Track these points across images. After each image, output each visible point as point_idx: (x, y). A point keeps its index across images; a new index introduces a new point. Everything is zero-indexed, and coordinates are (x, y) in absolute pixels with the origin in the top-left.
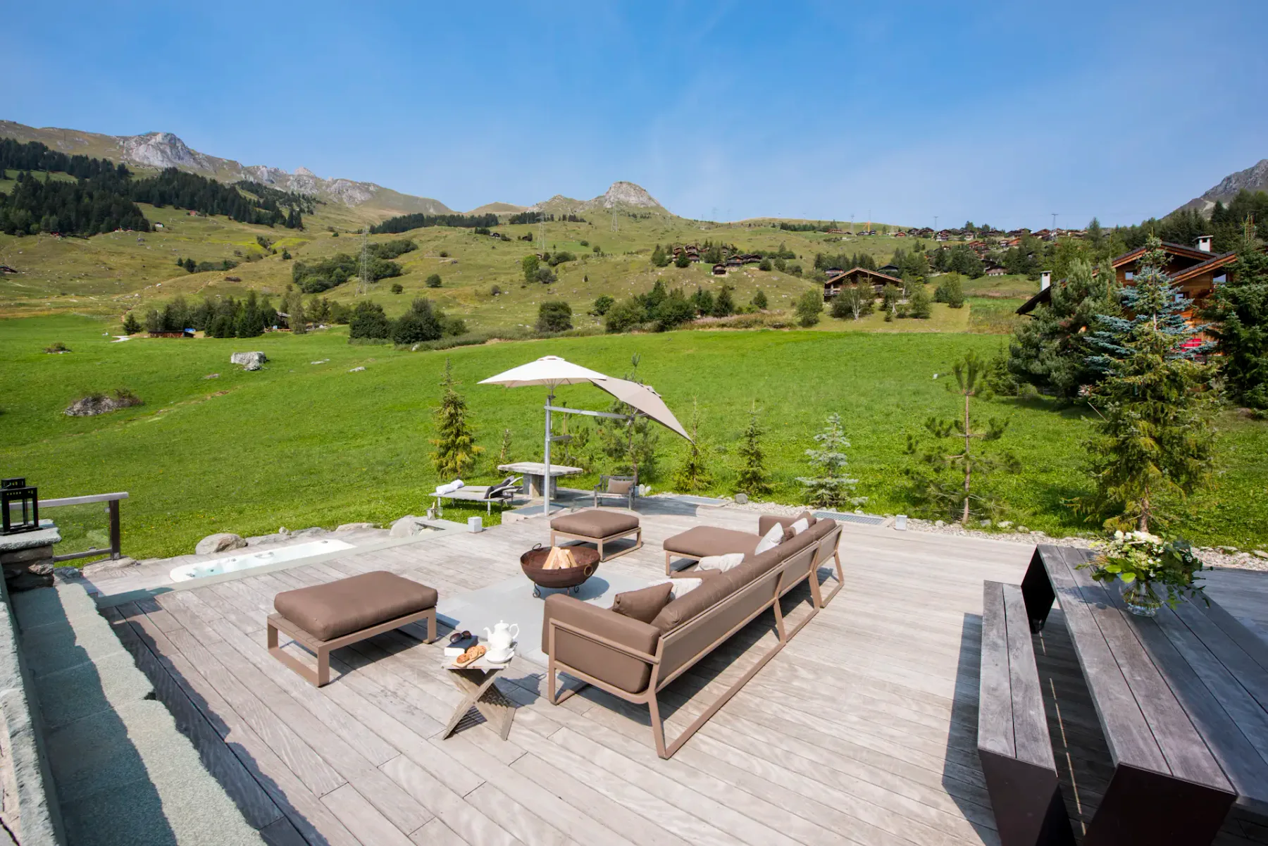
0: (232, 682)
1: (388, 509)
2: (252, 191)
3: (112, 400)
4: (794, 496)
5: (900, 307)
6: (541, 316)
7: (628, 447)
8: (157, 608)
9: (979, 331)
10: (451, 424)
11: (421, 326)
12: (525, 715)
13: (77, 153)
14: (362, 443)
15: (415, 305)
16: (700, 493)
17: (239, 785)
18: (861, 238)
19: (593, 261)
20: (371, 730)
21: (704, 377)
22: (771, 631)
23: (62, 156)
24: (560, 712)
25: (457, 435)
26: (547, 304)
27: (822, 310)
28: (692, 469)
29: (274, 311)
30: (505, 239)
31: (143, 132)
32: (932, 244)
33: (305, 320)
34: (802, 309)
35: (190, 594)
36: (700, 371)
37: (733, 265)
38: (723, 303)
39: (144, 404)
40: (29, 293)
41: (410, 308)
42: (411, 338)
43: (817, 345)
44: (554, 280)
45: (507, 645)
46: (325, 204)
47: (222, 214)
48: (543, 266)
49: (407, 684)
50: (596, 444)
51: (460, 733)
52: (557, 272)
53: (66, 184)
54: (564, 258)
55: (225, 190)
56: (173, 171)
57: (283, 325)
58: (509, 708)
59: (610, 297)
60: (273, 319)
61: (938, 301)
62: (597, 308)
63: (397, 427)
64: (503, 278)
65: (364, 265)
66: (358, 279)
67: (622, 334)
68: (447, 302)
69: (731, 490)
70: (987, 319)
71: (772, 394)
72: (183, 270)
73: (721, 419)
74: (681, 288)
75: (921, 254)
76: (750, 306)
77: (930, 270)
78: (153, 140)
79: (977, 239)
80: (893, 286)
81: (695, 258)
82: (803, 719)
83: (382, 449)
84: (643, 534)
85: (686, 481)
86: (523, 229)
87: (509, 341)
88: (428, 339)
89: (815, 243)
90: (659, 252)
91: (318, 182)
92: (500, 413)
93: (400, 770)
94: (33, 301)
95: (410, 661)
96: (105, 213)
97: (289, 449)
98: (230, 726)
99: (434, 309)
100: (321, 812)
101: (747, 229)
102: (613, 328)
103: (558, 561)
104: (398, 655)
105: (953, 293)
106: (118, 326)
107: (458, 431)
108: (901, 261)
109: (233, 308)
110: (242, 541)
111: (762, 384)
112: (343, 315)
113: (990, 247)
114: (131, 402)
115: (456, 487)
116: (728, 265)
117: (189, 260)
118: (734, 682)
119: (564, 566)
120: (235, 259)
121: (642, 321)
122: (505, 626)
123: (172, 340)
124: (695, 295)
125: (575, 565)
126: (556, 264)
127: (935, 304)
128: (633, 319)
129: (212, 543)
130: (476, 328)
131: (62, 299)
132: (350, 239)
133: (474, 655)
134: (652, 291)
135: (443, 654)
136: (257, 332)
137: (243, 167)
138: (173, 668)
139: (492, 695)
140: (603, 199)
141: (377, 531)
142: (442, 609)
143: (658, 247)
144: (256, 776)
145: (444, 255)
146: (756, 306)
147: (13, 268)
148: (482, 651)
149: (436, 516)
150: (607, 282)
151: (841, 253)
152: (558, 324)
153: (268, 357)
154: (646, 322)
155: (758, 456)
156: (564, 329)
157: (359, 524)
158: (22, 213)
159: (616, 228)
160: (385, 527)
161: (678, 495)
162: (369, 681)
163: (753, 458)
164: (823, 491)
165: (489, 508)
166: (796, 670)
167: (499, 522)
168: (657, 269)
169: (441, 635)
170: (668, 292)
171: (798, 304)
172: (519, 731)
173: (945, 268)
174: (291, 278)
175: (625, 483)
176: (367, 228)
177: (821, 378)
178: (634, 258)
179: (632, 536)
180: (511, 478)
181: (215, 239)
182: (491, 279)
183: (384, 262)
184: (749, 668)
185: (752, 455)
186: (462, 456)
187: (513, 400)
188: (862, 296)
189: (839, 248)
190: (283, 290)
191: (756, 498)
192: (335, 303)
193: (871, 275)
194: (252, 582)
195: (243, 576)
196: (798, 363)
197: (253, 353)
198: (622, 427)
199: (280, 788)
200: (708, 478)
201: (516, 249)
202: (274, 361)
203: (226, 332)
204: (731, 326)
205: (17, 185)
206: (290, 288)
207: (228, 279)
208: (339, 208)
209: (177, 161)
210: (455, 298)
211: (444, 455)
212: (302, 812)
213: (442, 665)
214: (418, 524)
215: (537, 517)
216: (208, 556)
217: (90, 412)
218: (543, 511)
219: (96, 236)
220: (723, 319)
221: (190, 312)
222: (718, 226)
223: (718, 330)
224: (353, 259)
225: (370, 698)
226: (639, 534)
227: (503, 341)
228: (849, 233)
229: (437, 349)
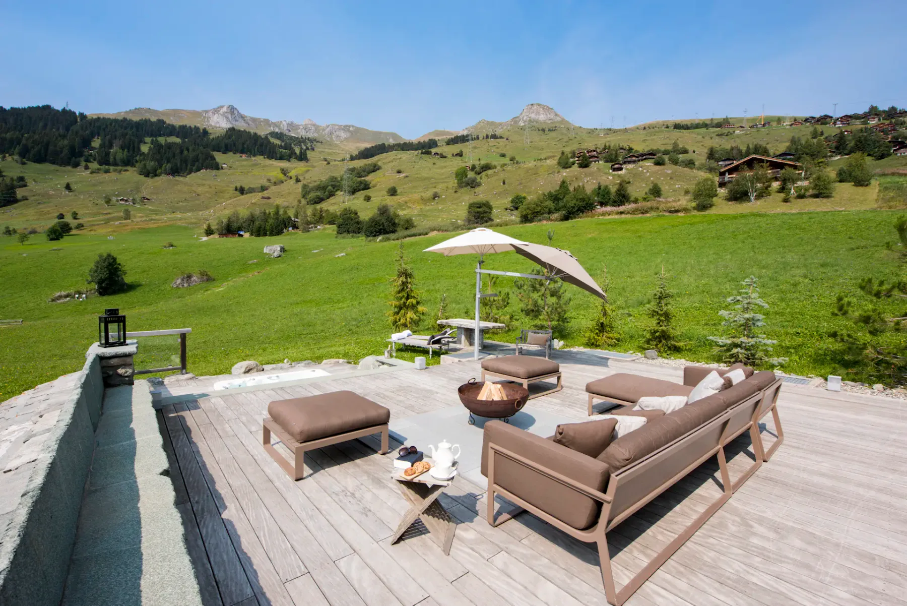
0: (235, 469)
1: (357, 350)
2: (278, 138)
3: (198, 277)
4: (705, 355)
5: (798, 189)
6: (469, 212)
7: (544, 308)
8: (197, 407)
9: (890, 207)
10: (403, 290)
11: (383, 223)
12: (466, 532)
13: (181, 124)
14: (343, 306)
15: (379, 209)
16: (610, 348)
17: (225, 557)
18: (754, 130)
19: (509, 168)
20: (332, 526)
21: (604, 256)
22: (710, 480)
23: (173, 127)
24: (497, 535)
25: (407, 298)
26: (474, 203)
27: (716, 195)
28: (602, 327)
29: (289, 218)
30: (443, 156)
31: (216, 107)
32: (831, 130)
33: (308, 223)
34: (697, 195)
35: (220, 399)
36: (601, 251)
37: (629, 162)
38: (620, 195)
39: (214, 280)
40: (156, 212)
41: (376, 211)
42: (377, 233)
43: (712, 226)
44: (479, 185)
45: (451, 464)
46: (322, 142)
47: (260, 155)
48: (471, 175)
49: (362, 487)
50: (516, 304)
51: (407, 541)
52: (481, 178)
53: (175, 143)
54: (487, 167)
55: (262, 139)
56: (232, 130)
57: (295, 227)
58: (451, 523)
59: (524, 195)
60: (289, 223)
61: (841, 181)
62: (512, 204)
63: (365, 295)
64: (441, 186)
65: (346, 184)
66: (342, 193)
67: (533, 223)
68: (401, 206)
69: (639, 347)
70: (899, 196)
71: (670, 268)
72: (238, 193)
73: (623, 289)
74: (583, 185)
75: (820, 140)
76: (645, 197)
77: (829, 154)
78: (221, 111)
79: (882, 121)
80: (791, 170)
81: (596, 159)
82: (775, 585)
83: (355, 310)
84: (562, 378)
85: (596, 337)
86: (456, 148)
87: (445, 233)
88: (388, 233)
89: (707, 138)
90: (564, 157)
91: (317, 128)
92: (438, 285)
93: (352, 567)
94: (157, 217)
95: (366, 467)
96: (196, 159)
97: (297, 309)
98: (227, 504)
99: (392, 210)
100: (284, 597)
101: (642, 132)
102: (526, 219)
103: (490, 393)
104: (358, 461)
105: (859, 173)
106: (202, 231)
107: (408, 295)
108: (797, 148)
109: (265, 216)
110: (260, 367)
111: (659, 260)
112: (332, 218)
113: (897, 128)
114: (208, 279)
115: (406, 335)
116: (625, 163)
117: (241, 187)
118: (680, 529)
119: (497, 398)
120: (267, 184)
121: (550, 212)
122: (447, 445)
123: (231, 239)
124: (595, 189)
125: (505, 398)
126: (481, 173)
127: (838, 184)
128: (542, 211)
129: (241, 367)
130: (421, 224)
131: (173, 215)
132: (337, 165)
133: (420, 470)
134: (558, 188)
135: (393, 465)
136: (279, 232)
137: (272, 123)
138: (198, 452)
139: (435, 510)
140: (517, 119)
141: (349, 365)
142: (394, 426)
143: (563, 153)
144: (238, 553)
145: (399, 172)
146: (652, 196)
147: (149, 198)
148: (427, 467)
149: (391, 356)
150: (521, 184)
151: (734, 145)
152: (483, 218)
153: (286, 248)
154: (553, 213)
155: (667, 316)
156: (487, 222)
157: (337, 360)
158: (152, 163)
159: (528, 141)
160: (355, 363)
161: (589, 349)
162: (334, 480)
163: (663, 318)
164: (739, 349)
165: (431, 353)
166: (752, 527)
167: (439, 363)
168: (562, 170)
169: (392, 448)
170: (571, 189)
171: (692, 191)
172: (459, 547)
173: (846, 152)
174: (300, 195)
175: (542, 336)
176: (348, 156)
177: (718, 254)
178: (542, 163)
179: (552, 380)
180: (448, 330)
181: (256, 171)
182: (432, 187)
183: (359, 179)
184: (695, 517)
185: (661, 315)
186: (410, 314)
187: (448, 276)
188: (759, 180)
189: (732, 141)
190: (295, 203)
191: (665, 355)
192: (327, 210)
193: (767, 161)
194: (260, 394)
195: (255, 390)
196: (693, 242)
197: (277, 246)
198: (538, 291)
199: (255, 567)
200: (616, 335)
201: (451, 163)
202: (290, 251)
203: (262, 232)
204: (628, 213)
205: (150, 147)
206: (300, 202)
207: (263, 198)
208: (330, 144)
209: (234, 123)
210: (406, 202)
211: (398, 313)
212: (268, 595)
213: (392, 475)
214: (378, 361)
215: (469, 361)
216: (238, 376)
217: (186, 285)
218: (473, 356)
219: (191, 175)
220: (621, 207)
221: (242, 221)
222: (615, 131)
223: (617, 217)
224: (339, 179)
225: (334, 496)
226: (559, 378)
227: (440, 233)
228: (741, 127)
229: (393, 240)
